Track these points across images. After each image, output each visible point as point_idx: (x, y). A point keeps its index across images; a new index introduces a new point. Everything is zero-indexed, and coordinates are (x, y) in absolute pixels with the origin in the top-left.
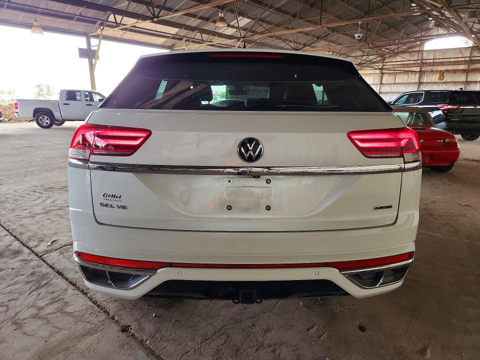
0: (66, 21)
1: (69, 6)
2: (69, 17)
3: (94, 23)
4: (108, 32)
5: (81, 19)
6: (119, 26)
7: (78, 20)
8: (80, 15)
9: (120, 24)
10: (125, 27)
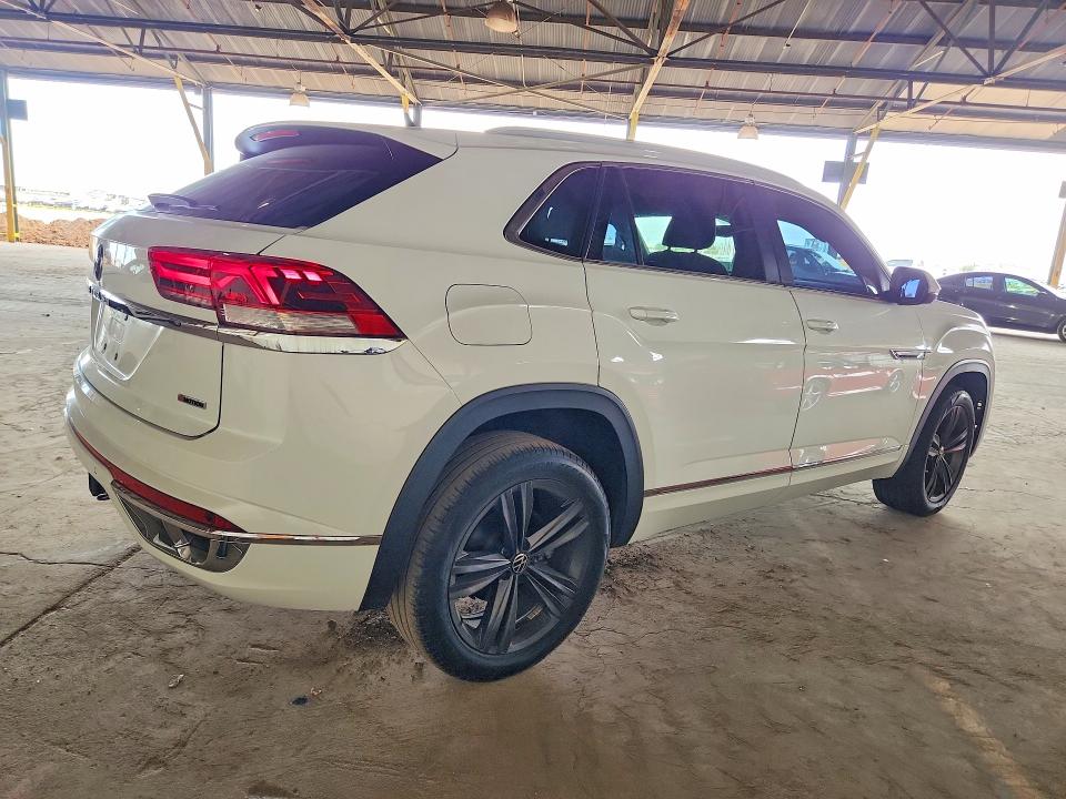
0: (810, 109)
1: (818, 78)
2: (814, 101)
3: (869, 106)
4: (892, 120)
5: (837, 101)
6: (914, 106)
7: (830, 104)
8: (834, 94)
9: (919, 100)
10: (928, 105)
